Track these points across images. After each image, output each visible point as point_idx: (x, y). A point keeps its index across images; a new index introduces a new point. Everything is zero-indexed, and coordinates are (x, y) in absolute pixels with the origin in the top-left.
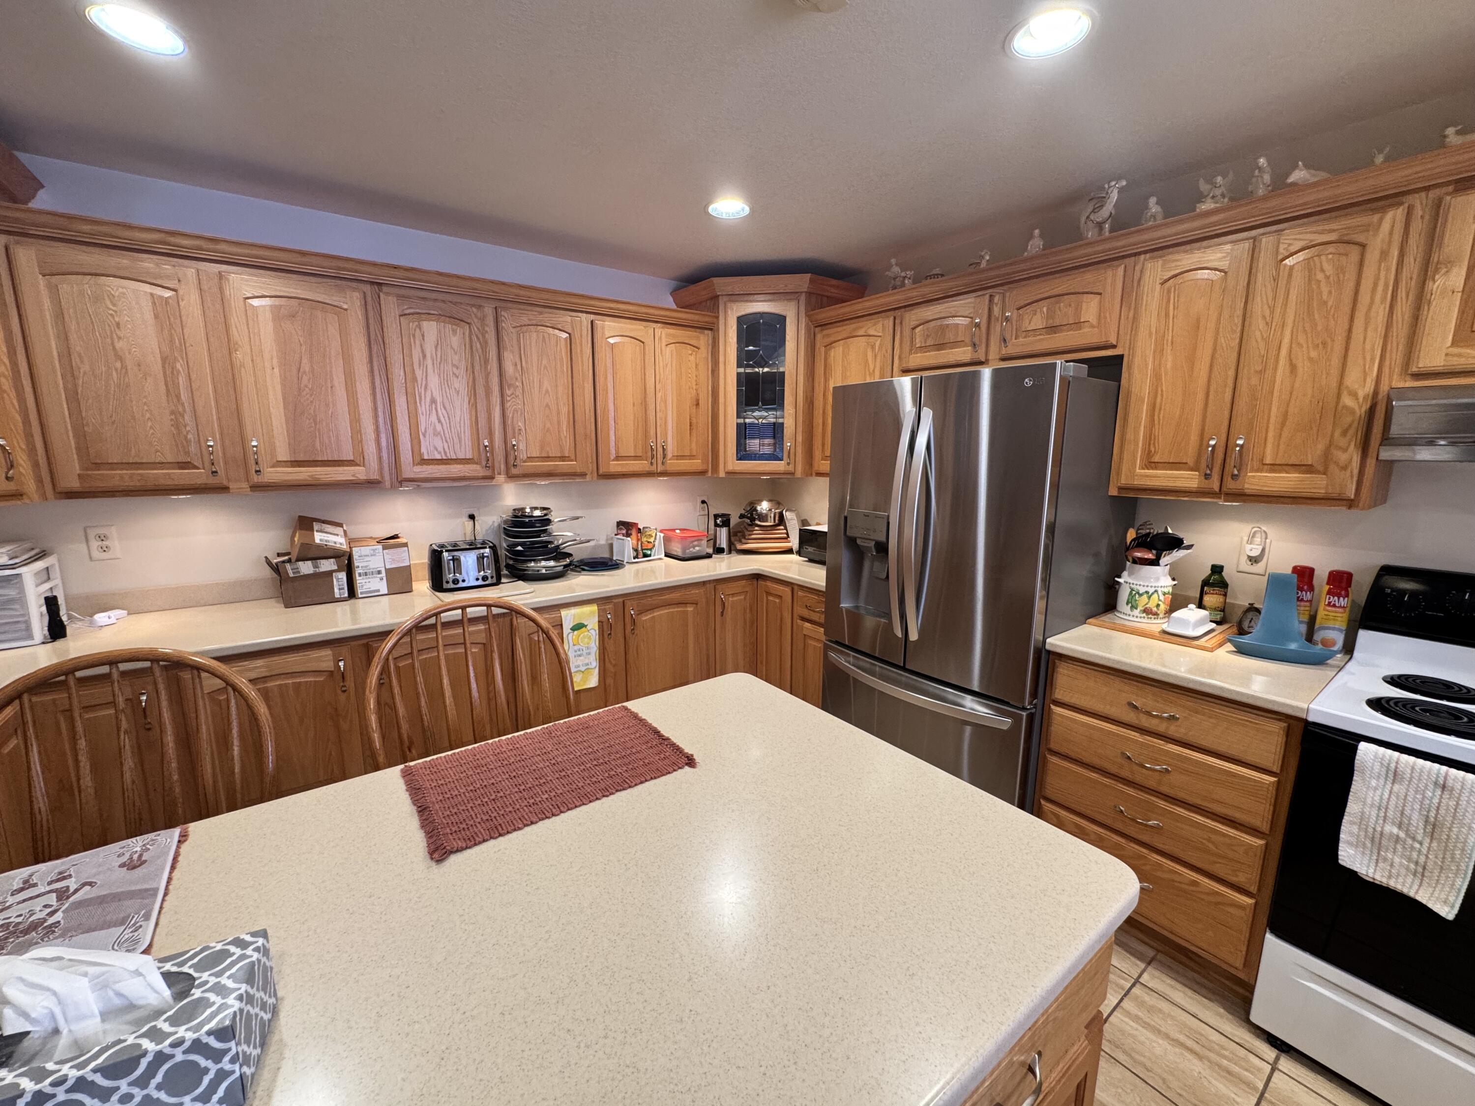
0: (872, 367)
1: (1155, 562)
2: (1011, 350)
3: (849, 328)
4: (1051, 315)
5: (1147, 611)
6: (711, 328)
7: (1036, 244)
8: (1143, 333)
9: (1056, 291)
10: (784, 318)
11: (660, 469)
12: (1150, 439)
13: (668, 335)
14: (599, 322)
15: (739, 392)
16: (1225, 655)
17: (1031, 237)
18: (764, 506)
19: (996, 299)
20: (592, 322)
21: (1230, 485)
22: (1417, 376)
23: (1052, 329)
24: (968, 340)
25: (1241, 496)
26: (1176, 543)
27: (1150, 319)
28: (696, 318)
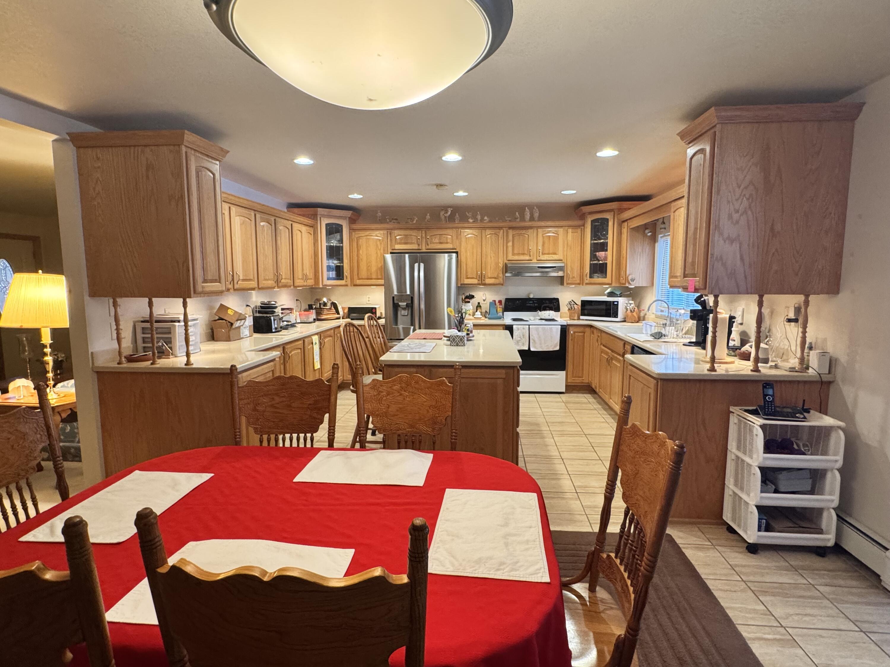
0: (379, 248)
1: (469, 302)
2: (429, 247)
3: (368, 233)
4: (440, 239)
5: (469, 314)
6: (313, 227)
7: (428, 217)
8: (462, 247)
9: (441, 233)
10: (342, 226)
11: (305, 284)
12: (467, 272)
13: (307, 230)
14: (294, 224)
15: (327, 252)
16: (487, 319)
17: (427, 215)
18: (325, 300)
19: (423, 232)
20: (292, 224)
21: (483, 282)
22: (508, 261)
23: (441, 243)
24: (416, 243)
25: (485, 284)
26: (472, 297)
27: (463, 244)
28: (310, 222)
